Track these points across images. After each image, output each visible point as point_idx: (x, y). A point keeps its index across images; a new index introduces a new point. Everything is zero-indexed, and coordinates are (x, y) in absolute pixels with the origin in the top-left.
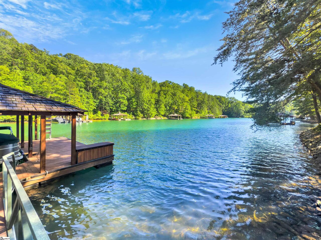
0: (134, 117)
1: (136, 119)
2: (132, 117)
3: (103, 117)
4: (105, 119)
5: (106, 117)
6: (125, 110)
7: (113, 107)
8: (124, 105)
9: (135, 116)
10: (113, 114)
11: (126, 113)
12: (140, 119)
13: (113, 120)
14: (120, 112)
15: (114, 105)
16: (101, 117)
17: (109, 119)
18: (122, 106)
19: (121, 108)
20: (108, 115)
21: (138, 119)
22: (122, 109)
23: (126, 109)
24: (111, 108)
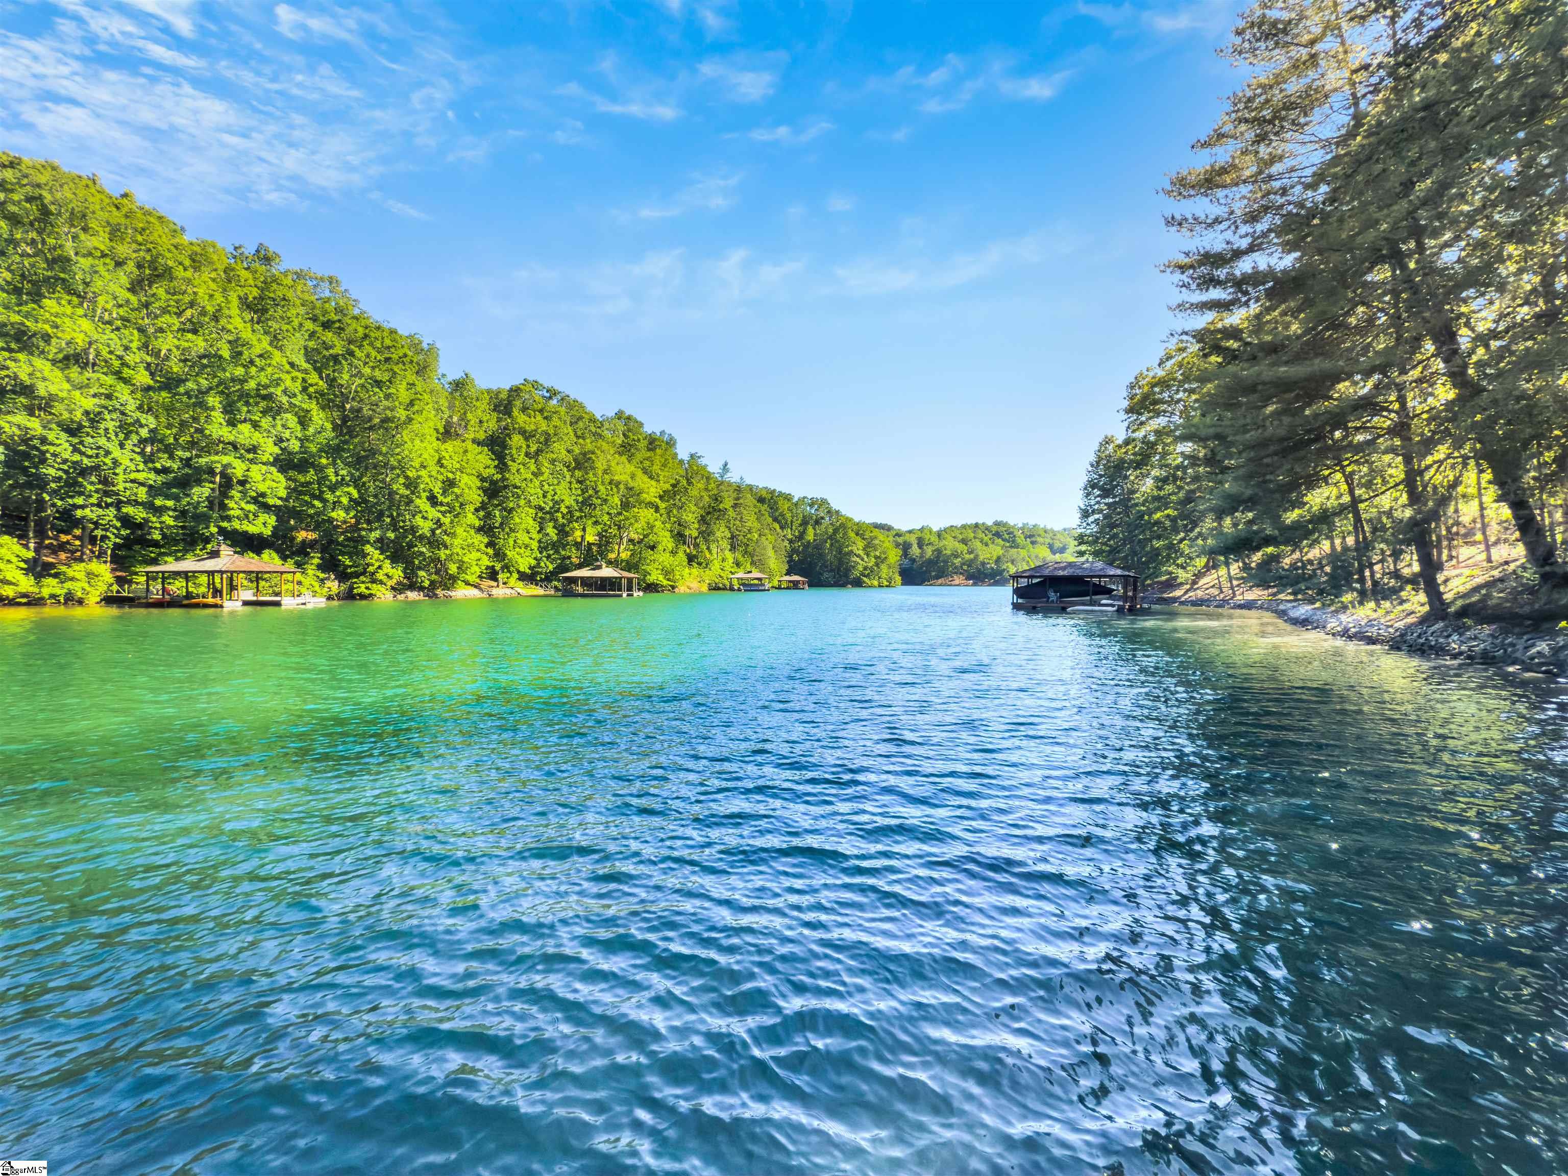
0: (334, 586)
1: (350, 596)
2: (322, 581)
3: (50, 586)
4: (70, 599)
5: (77, 588)
6: (260, 536)
7: (150, 506)
8: (260, 501)
10: (155, 562)
11: (270, 560)
12: (384, 595)
14: (226, 551)
15: (167, 497)
18: (236, 504)
19: (229, 519)
20: (104, 571)
21: (363, 597)
22: (236, 525)
23: (268, 532)
24: (139, 514)
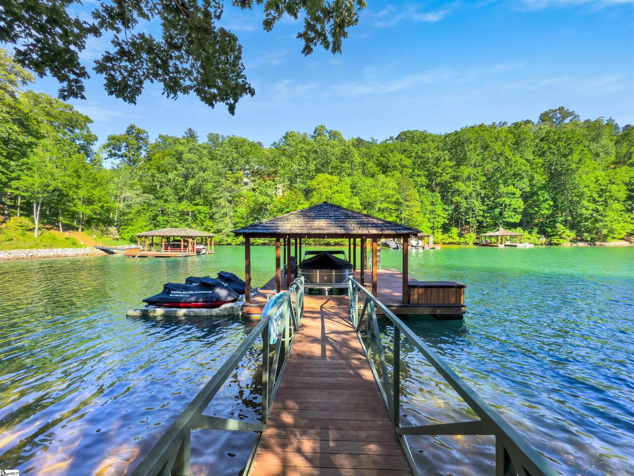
0: (543, 240)
1: (550, 244)
2: (539, 238)
3: (462, 240)
4: (466, 243)
5: (467, 240)
6: (515, 223)
7: (483, 216)
8: (515, 210)
9: (548, 236)
10: (485, 232)
11: (519, 231)
12: (566, 244)
13: (484, 245)
14: (501, 229)
15: (488, 213)
16: (457, 239)
17: (475, 244)
18: (507, 214)
19: (504, 218)
20: (474, 235)
21: (556, 244)
22: (508, 220)
23: (518, 221)
24: (480, 218)
